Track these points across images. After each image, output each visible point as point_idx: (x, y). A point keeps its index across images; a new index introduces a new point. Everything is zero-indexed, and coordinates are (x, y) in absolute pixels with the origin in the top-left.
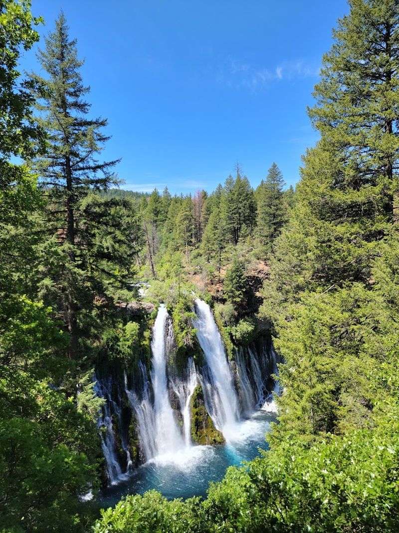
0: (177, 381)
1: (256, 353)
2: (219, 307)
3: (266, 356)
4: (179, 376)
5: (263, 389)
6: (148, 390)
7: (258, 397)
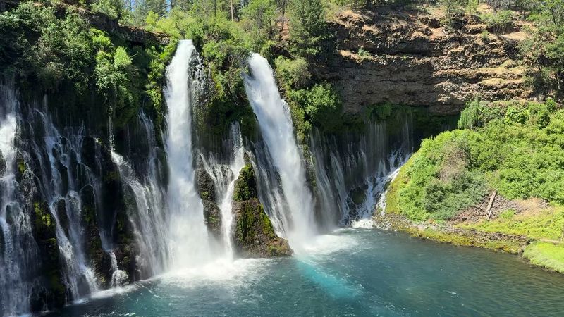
0: (211, 159)
1: (337, 152)
2: (281, 63)
3: (353, 156)
4: (214, 151)
5: (348, 202)
6: (156, 163)
7: (342, 211)
